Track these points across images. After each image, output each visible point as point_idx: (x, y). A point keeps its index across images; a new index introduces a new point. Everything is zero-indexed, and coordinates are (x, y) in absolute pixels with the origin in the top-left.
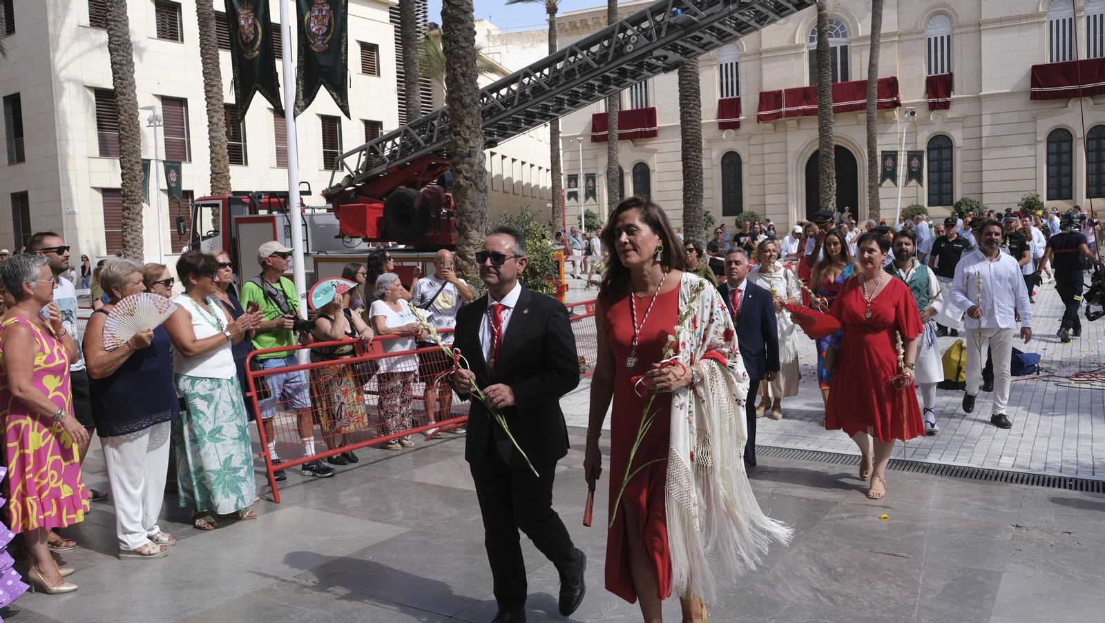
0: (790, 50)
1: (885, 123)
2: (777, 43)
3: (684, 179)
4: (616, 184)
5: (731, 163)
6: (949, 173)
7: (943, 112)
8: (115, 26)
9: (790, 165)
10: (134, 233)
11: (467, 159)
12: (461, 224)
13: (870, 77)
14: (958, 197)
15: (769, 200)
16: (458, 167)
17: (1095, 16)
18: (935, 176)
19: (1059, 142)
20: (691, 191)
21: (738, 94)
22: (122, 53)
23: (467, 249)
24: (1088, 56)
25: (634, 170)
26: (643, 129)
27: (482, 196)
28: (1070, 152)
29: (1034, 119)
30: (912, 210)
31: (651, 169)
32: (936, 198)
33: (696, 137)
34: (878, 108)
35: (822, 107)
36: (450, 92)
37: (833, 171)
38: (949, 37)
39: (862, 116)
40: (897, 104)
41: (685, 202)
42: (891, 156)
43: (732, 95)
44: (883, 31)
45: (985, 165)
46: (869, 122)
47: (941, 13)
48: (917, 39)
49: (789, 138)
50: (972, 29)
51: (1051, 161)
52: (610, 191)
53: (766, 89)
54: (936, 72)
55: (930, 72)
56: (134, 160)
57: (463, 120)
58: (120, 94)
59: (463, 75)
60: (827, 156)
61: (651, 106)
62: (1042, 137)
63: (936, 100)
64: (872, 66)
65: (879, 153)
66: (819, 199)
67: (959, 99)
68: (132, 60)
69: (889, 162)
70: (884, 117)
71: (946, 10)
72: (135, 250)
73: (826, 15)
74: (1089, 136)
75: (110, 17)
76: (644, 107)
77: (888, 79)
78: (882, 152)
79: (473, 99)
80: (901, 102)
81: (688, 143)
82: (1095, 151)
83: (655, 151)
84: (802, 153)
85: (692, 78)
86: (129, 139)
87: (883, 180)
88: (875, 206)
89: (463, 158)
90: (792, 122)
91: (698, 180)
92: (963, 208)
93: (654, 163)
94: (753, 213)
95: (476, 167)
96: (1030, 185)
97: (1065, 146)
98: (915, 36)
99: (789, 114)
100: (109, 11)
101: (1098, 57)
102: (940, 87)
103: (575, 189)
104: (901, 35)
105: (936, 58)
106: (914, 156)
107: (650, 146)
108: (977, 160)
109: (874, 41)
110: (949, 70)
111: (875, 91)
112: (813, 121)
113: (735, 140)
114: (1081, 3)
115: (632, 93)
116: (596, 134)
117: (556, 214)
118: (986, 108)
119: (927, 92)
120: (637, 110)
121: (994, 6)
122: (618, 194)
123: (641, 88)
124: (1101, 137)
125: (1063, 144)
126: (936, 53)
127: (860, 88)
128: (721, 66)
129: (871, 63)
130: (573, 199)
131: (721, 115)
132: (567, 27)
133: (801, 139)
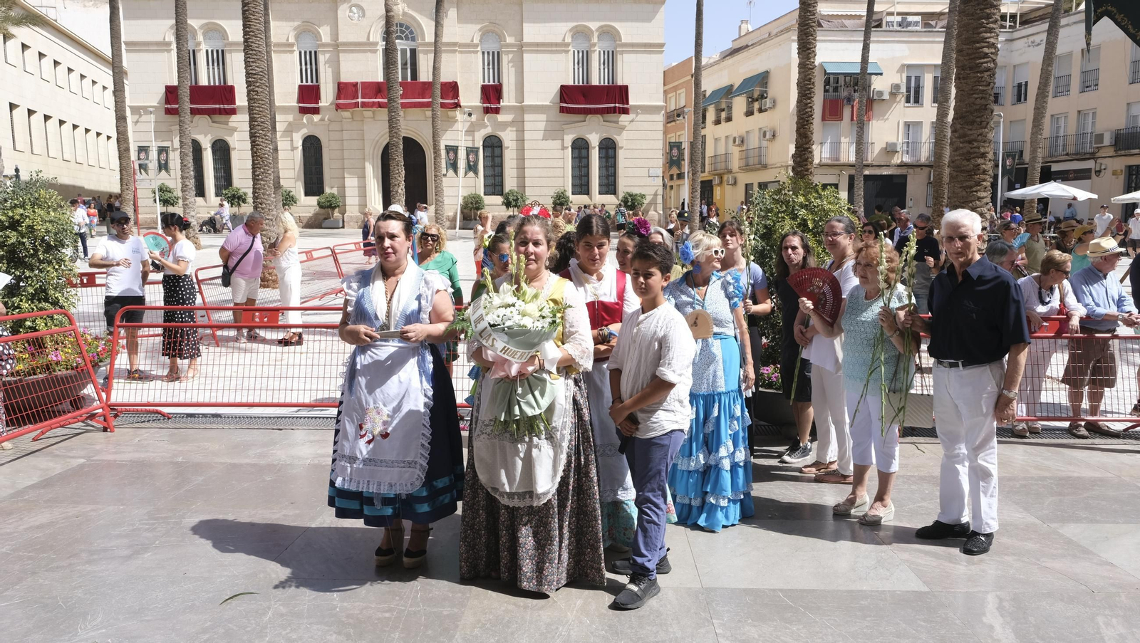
0: (366, 46)
1: (448, 121)
2: (352, 39)
3: (253, 157)
4: (190, 159)
5: (312, 148)
6: (500, 168)
7: (494, 116)
9: (367, 153)
13: (434, 79)
14: (507, 189)
15: (347, 183)
17: (604, 52)
18: (490, 172)
19: (580, 149)
20: (260, 168)
21: (317, 81)
24: (600, 83)
25: (213, 146)
26: (222, 106)
28: (587, 157)
29: (563, 129)
30: (471, 198)
31: (232, 146)
32: (490, 189)
34: (442, 107)
35: (390, 100)
37: (402, 159)
38: (498, 53)
39: (429, 113)
40: (457, 105)
42: (453, 150)
43: (312, 82)
44: (445, 39)
45: (527, 164)
46: (433, 118)
47: (493, 32)
48: (473, 52)
49: (365, 128)
50: (516, 49)
51: (574, 164)
52: (183, 166)
53: (343, 80)
54: (489, 81)
55: (484, 81)
60: (397, 147)
61: (230, 83)
62: (568, 143)
63: (489, 105)
64: (436, 70)
65: (442, 147)
67: (507, 106)
70: (447, 116)
71: (496, 30)
73: (393, 16)
74: (602, 146)
76: (222, 84)
77: (450, 83)
78: (446, 146)
80: (461, 104)
82: (604, 158)
83: (235, 130)
84: (378, 141)
87: (447, 170)
88: (438, 192)
90: (368, 113)
92: (511, 198)
93: (233, 141)
94: (333, 194)
96: (560, 182)
97: (584, 152)
98: (472, 49)
99: (364, 105)
101: (606, 84)
102: (492, 94)
103: (146, 162)
104: (461, 45)
105: (489, 69)
106: (472, 151)
107: (231, 124)
108: (521, 159)
109: (437, 47)
110: (499, 81)
111: (438, 92)
112: (383, 114)
113: (316, 124)
114: (595, 40)
115: (208, 69)
116: (169, 106)
117: (125, 187)
118: (527, 117)
119: (482, 98)
120: (215, 87)
121: (533, 32)
122: (192, 169)
123: (218, 64)
124: (609, 148)
125: (583, 151)
126: (489, 64)
127: (426, 88)
128: (300, 53)
129: (434, 67)
130: (143, 171)
131: (301, 99)
133: (375, 129)
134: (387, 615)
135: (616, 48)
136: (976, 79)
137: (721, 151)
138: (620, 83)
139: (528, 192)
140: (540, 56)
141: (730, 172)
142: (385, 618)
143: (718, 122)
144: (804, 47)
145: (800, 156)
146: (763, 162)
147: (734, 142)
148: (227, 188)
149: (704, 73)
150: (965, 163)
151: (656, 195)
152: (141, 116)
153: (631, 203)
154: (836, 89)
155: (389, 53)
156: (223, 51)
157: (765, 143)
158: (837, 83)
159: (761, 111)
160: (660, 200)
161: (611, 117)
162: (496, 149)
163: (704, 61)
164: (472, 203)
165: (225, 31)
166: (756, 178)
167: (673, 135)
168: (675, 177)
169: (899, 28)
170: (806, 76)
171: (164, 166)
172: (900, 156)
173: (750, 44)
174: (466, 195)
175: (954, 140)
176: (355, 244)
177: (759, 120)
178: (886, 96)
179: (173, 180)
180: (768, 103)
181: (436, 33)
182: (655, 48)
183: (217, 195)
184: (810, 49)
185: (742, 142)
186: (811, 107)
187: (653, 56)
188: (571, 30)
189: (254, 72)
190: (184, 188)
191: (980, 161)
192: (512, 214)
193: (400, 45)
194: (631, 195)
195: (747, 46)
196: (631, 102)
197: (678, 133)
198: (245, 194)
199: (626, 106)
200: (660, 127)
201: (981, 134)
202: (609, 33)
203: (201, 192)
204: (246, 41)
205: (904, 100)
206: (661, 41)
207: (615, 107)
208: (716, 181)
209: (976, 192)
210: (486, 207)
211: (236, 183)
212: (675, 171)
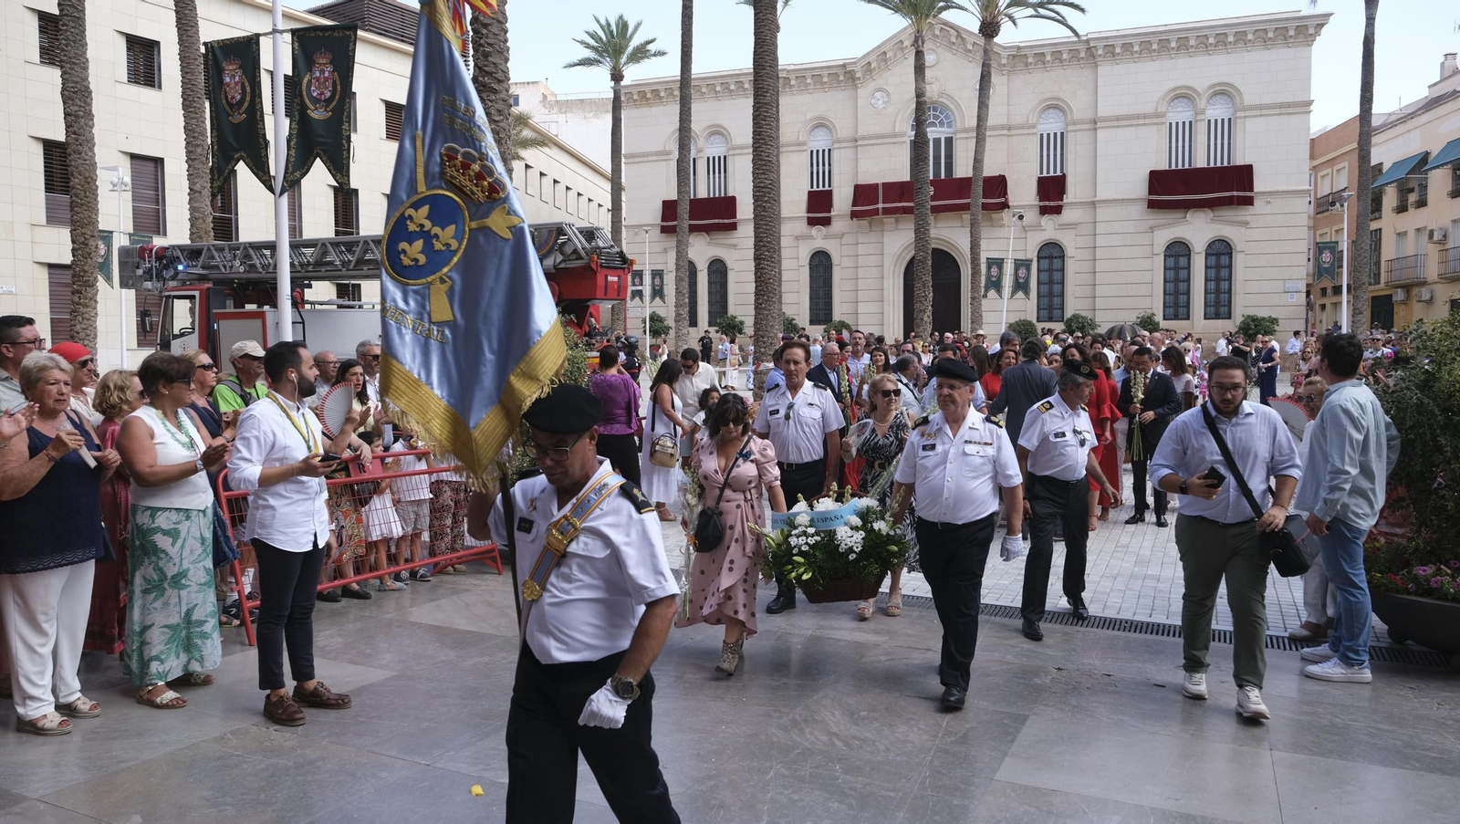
0: (888, 138)
1: (992, 226)
2: (875, 130)
3: (756, 282)
4: (685, 285)
5: (821, 265)
6: (1060, 286)
7: (1054, 217)
8: (71, 69)
9: (886, 269)
10: (85, 322)
13: (974, 174)
14: (1069, 314)
15: (862, 308)
17: (1216, 121)
18: (1045, 289)
19: (1177, 256)
21: (830, 186)
22: (79, 103)
24: (1209, 163)
25: (709, 267)
26: (721, 221)
28: (1188, 267)
29: (1152, 229)
30: (1018, 325)
31: (729, 264)
32: (1044, 313)
33: (771, 235)
34: (983, 209)
37: (930, 279)
38: (1062, 134)
39: (966, 216)
40: (1005, 206)
41: (756, 308)
43: (824, 186)
44: (991, 121)
45: (1099, 278)
46: (972, 225)
47: (1055, 107)
48: (1028, 134)
49: (885, 240)
50: (1088, 126)
51: (1168, 277)
52: (678, 292)
53: (861, 182)
54: (1048, 172)
55: (1041, 173)
56: (89, 233)
58: (74, 152)
60: (923, 262)
61: (730, 194)
62: (1160, 248)
63: (1047, 203)
64: (978, 162)
65: (983, 260)
67: (1072, 203)
68: (91, 111)
69: (994, 271)
70: (991, 220)
71: (1060, 104)
72: (86, 342)
73: (925, 102)
74: (1210, 252)
75: (65, 58)
76: (723, 195)
77: (995, 178)
78: (987, 259)
80: (1010, 204)
81: (761, 241)
82: (1214, 267)
83: (734, 248)
84: (900, 256)
85: (768, 168)
86: (84, 207)
87: (987, 290)
88: (977, 320)
90: (889, 220)
91: (771, 283)
92: (1074, 326)
93: (732, 261)
94: (843, 322)
96: (1146, 303)
97: (1183, 261)
98: (1026, 131)
99: (887, 211)
100: (63, 50)
101: (1219, 165)
102: (1052, 191)
103: (640, 288)
104: (1010, 127)
105: (1048, 155)
106: (1022, 265)
107: (732, 241)
108: (1091, 272)
109: (980, 133)
110: (1062, 171)
111: (978, 189)
112: (908, 222)
113: (826, 238)
115: (709, 178)
116: (665, 224)
117: (616, 317)
118: (1102, 214)
119: (1038, 195)
120: (714, 198)
121: (1113, 101)
122: (687, 295)
123: (720, 172)
124: (1221, 253)
125: (1181, 259)
126: (1048, 151)
127: (965, 184)
128: (812, 152)
129: (975, 159)
130: (637, 299)
131: (810, 209)
132: (636, 97)
133: (897, 241)
134: (892, 794)
135: (1235, 113)
137: (1410, 248)
138: (1239, 161)
140: (1121, 133)
141: (1424, 283)
142: (890, 797)
143: (1402, 208)
147: (1431, 237)
148: (722, 316)
149: (1374, 140)
151: (1297, 318)
152: (636, 235)
153: (1255, 327)
155: (919, 145)
156: (725, 157)
161: (1228, 210)
163: (1375, 122)
165: (730, 134)
167: (1327, 230)
168: (1329, 291)
171: (658, 292)
174: (1012, 321)
179: (667, 310)
181: (978, 116)
182: (1299, 109)
185: (1445, 236)
187: (1294, 120)
188: (1166, 94)
189: (762, 185)
190: (678, 315)
193: (932, 133)
194: (1254, 319)
195: (1454, 92)
196: (1259, 185)
197: (1335, 228)
198: (742, 323)
199: (1248, 194)
200: (1304, 220)
202: (1225, 93)
203: (693, 323)
206: (1307, 98)
207: (1232, 197)
208: (1399, 295)
211: (732, 310)
212: (1328, 284)
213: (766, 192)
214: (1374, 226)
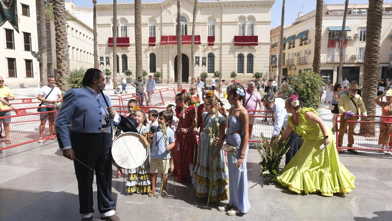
0: (171, 24)
2: (166, 21)
3: (136, 61)
4: (116, 61)
5: (153, 57)
6: (213, 64)
7: (212, 46)
9: (170, 58)
11: (62, 50)
12: (60, 71)
13: (192, 35)
14: (215, 71)
15: (164, 68)
16: (59, 52)
17: (250, 24)
18: (209, 65)
20: (138, 64)
21: (155, 36)
23: (62, 80)
24: (248, 35)
25: (122, 57)
26: (125, 44)
27: (67, 62)
28: (243, 60)
29: (235, 51)
31: (128, 56)
32: (210, 70)
33: (140, 48)
34: (195, 44)
36: (56, 27)
37: (181, 61)
38: (214, 25)
39: (190, 46)
40: (200, 43)
41: (136, 68)
42: (198, 58)
43: (153, 36)
44: (197, 21)
45: (222, 62)
46: (192, 47)
49: (170, 51)
50: (220, 24)
51: (238, 62)
52: (114, 63)
53: (163, 35)
54: (210, 35)
55: (209, 35)
57: (60, 37)
59: (61, 22)
60: (180, 57)
61: (128, 37)
62: (237, 55)
63: (210, 43)
64: (193, 31)
66: (177, 69)
67: (216, 43)
69: (197, 60)
70: (196, 47)
71: (213, 18)
73: (180, 15)
74: (248, 56)
76: (125, 37)
77: (197, 36)
79: (64, 30)
81: (137, 50)
82: (249, 60)
83: (129, 51)
84: (173, 55)
85: (139, 30)
87: (196, 65)
88: (193, 72)
89: (60, 49)
90: (171, 46)
91: (140, 61)
92: (217, 74)
93: (128, 55)
94: (159, 72)
95: (65, 53)
96: (233, 69)
98: (205, 24)
99: (170, 43)
101: (250, 35)
102: (211, 39)
103: (102, 62)
104: (201, 23)
105: (210, 31)
106: (204, 58)
107: (128, 50)
108: (221, 61)
109: (194, 24)
110: (214, 35)
111: (193, 39)
112: (176, 46)
113: (154, 50)
114: (247, 20)
115: (122, 32)
116: (109, 44)
118: (223, 47)
119: (208, 40)
120: (123, 38)
121: (226, 18)
122: (116, 64)
123: (125, 31)
124: (251, 57)
125: (242, 58)
126: (210, 29)
127: (190, 38)
128: (150, 26)
129: (192, 31)
130: (102, 65)
131: (150, 41)
132: (100, 8)
133: (173, 51)
135: (254, 23)
136: (373, 37)
137: (291, 58)
138: (255, 35)
139: (222, 72)
140: (228, 26)
141: (294, 65)
143: (290, 48)
144: (317, 24)
145: (316, 61)
146: (306, 62)
147: (295, 55)
148: (126, 70)
149: (284, 31)
150: (369, 65)
151: (267, 73)
152: (101, 47)
153: (258, 76)
154: (333, 36)
155: (178, 27)
156: (126, 26)
157: (306, 55)
158: (334, 34)
159: (305, 44)
160: (268, 74)
161: (252, 46)
162: (212, 58)
163: (285, 27)
164: (203, 75)
165: (127, 20)
166: (302, 68)
167: (274, 52)
168: (274, 67)
169: (358, 14)
170: (318, 34)
171: (108, 63)
172: (357, 60)
173: (302, 21)
174: (202, 73)
175: (365, 57)
176: (167, 88)
177: (304, 47)
178: (352, 38)
179: (111, 68)
180: (308, 41)
181: (193, 20)
182: (268, 23)
183: (123, 72)
184: (320, 25)
185: (298, 55)
186: (320, 44)
187: (267, 26)
188: (238, 17)
190: (114, 69)
191: (374, 64)
192: (217, 79)
193: (182, 23)
194: (258, 73)
195: (301, 21)
196: (259, 42)
197: (275, 52)
198: (131, 72)
199: (257, 43)
200: (269, 50)
201: (375, 55)
202: (252, 18)
203: (118, 72)
204: (135, 25)
205: (359, 39)
206: (270, 20)
207: (253, 43)
208: (289, 68)
209: (373, 74)
210: (208, 77)
211: (129, 68)
212: (274, 65)
213: (138, 37)
214: (284, 52)
